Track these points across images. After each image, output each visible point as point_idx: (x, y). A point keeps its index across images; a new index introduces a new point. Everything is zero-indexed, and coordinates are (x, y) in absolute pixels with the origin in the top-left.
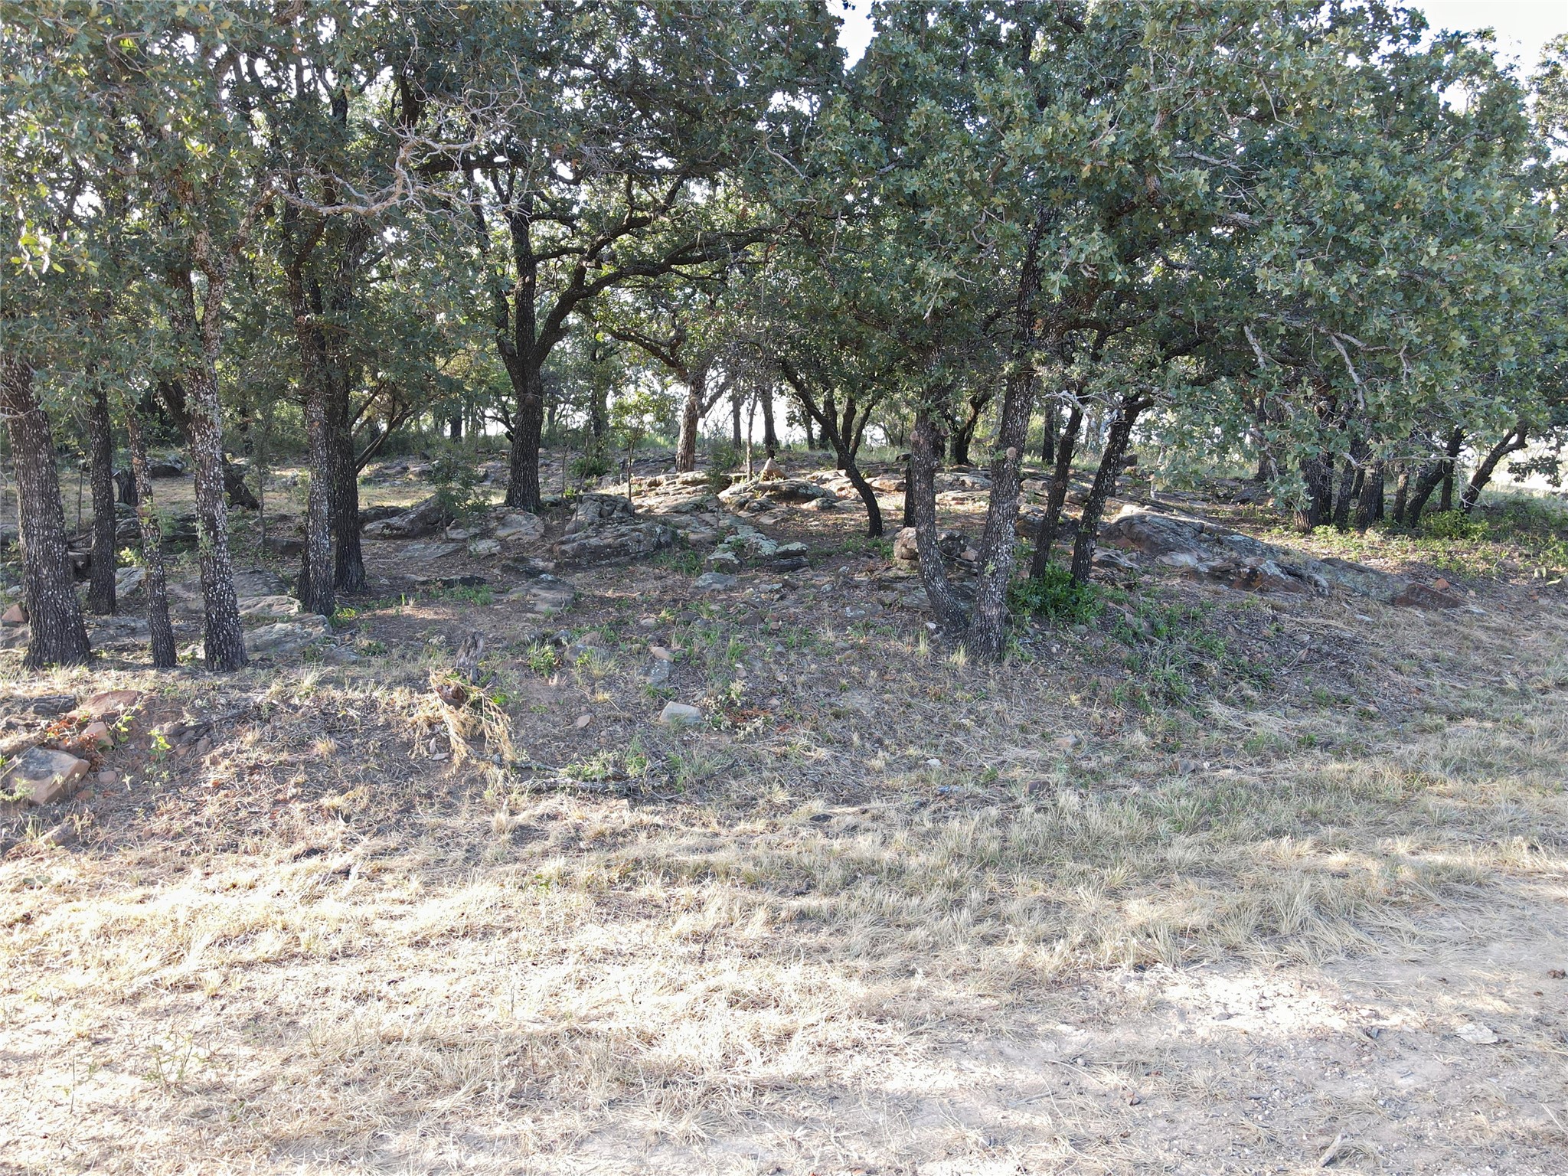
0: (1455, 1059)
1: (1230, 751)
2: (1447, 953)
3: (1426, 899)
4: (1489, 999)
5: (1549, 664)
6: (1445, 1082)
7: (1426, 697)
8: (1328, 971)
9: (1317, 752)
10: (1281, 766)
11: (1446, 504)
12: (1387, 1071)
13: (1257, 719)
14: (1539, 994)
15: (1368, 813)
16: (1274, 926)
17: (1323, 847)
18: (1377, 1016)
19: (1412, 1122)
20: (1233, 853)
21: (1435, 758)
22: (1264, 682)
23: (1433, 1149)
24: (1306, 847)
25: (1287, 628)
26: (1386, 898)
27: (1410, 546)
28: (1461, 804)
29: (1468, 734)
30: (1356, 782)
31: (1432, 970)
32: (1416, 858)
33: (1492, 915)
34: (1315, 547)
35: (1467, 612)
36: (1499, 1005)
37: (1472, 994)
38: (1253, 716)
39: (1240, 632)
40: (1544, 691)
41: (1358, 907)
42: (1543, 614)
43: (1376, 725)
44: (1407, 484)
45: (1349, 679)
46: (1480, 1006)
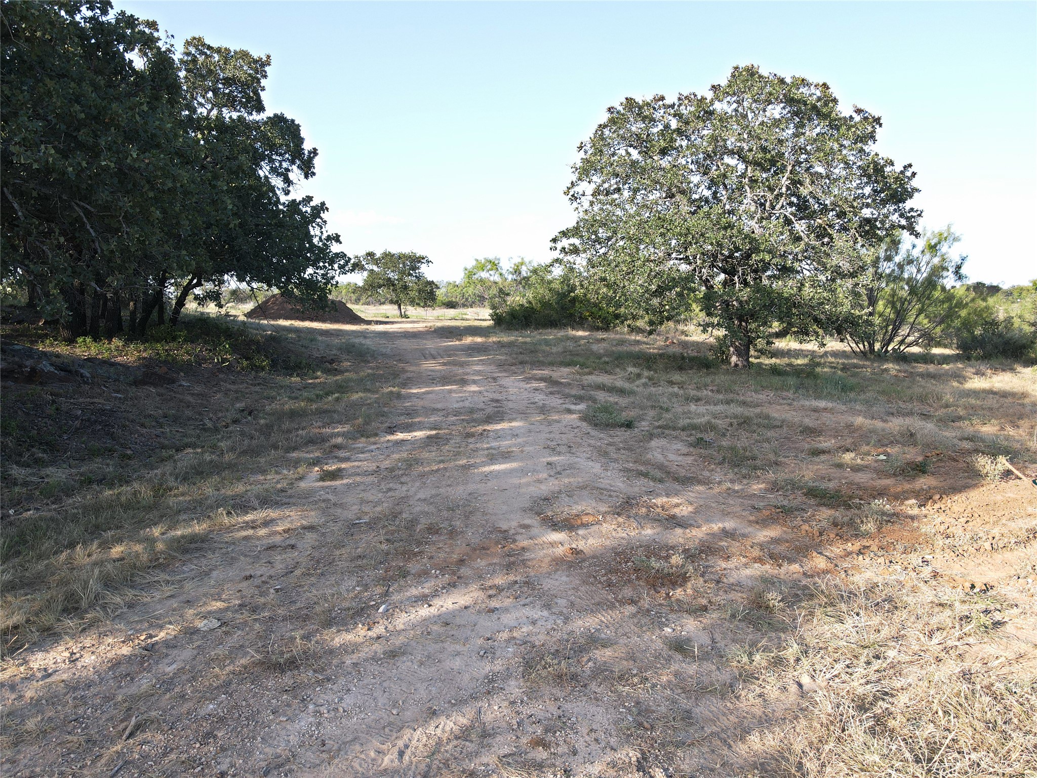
0: (199, 643)
1: (30, 498)
2: (188, 586)
3: (174, 558)
4: (214, 603)
5: (227, 411)
6: (194, 659)
7: (162, 440)
8: (117, 621)
9: (95, 486)
10: (70, 501)
11: (161, 321)
12: (160, 666)
13: (49, 473)
14: (240, 591)
15: (133, 517)
16: (76, 605)
17: (105, 545)
18: (151, 637)
19: (177, 690)
20: (40, 566)
21: (171, 474)
22: (51, 447)
23: (191, 699)
24: (94, 548)
25: (64, 407)
26: (149, 564)
27: (142, 348)
28: (188, 498)
29: (188, 458)
30: (123, 499)
31: (181, 598)
32: (165, 536)
33: (212, 556)
34: (78, 351)
35: (180, 385)
36: (219, 605)
37: (205, 604)
38: (43, 472)
39: (28, 414)
40: (227, 427)
41: (132, 575)
42: (222, 383)
43: (132, 462)
44: (135, 308)
45: (112, 436)
46: (209, 609)
